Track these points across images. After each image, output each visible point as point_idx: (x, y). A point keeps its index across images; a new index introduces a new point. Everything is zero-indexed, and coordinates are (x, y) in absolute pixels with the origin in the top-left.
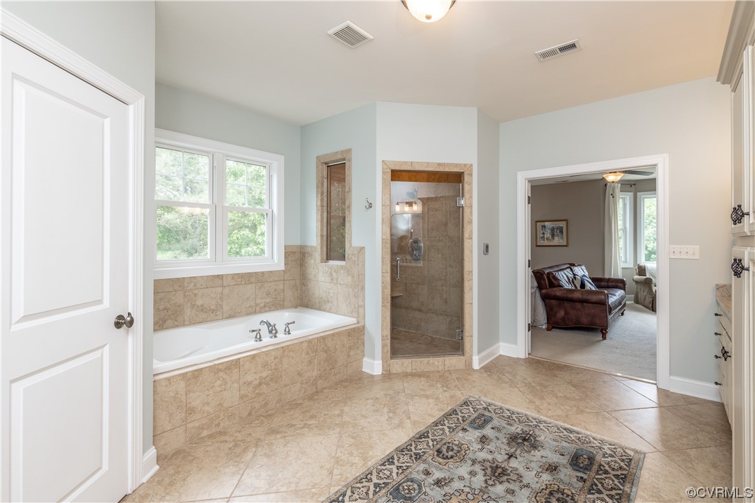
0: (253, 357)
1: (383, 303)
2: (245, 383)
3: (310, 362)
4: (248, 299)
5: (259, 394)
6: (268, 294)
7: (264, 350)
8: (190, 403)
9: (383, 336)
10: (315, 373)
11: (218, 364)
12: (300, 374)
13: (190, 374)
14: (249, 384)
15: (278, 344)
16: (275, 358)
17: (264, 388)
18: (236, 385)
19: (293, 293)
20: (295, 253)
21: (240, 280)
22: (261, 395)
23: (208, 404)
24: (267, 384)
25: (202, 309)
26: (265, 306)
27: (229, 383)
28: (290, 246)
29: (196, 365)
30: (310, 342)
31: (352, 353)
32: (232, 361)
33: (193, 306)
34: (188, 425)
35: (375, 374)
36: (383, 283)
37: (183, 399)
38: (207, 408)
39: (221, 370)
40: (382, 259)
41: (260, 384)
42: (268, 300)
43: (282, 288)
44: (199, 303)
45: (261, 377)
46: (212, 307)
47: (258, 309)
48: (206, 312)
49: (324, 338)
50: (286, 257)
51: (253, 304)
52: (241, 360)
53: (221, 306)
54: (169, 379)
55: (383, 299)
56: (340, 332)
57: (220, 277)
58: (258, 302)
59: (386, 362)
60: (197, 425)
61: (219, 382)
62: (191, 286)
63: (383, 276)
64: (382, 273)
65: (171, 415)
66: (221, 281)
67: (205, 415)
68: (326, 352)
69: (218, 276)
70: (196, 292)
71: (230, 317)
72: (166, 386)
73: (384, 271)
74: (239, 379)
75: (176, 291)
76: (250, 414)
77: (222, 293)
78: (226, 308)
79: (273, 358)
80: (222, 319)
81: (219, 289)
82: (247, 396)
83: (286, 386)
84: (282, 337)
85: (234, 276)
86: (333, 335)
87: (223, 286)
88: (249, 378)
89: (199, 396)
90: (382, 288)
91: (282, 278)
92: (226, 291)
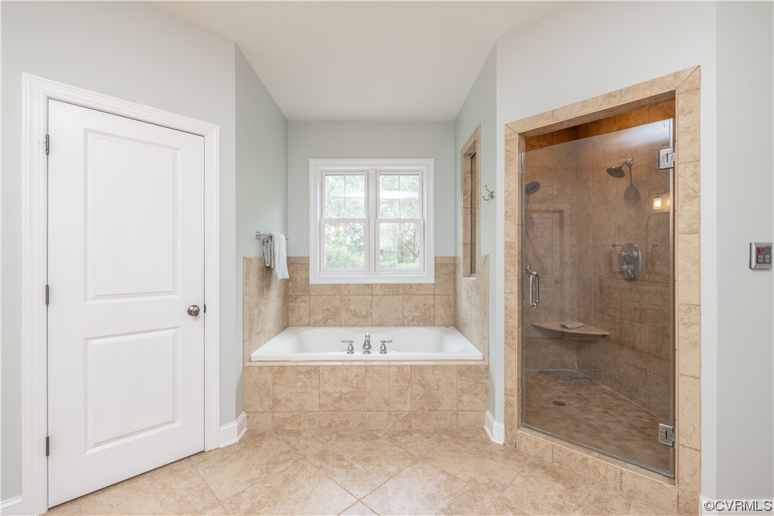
0: (333, 368)
1: (506, 339)
2: (324, 392)
3: (401, 393)
4: (395, 310)
5: (339, 410)
6: (417, 308)
7: (346, 364)
8: (276, 394)
9: (506, 389)
10: (408, 408)
11: (300, 366)
12: (387, 403)
13: (276, 368)
14: (329, 395)
15: (366, 361)
16: (357, 376)
17: (344, 405)
18: (315, 392)
19: (446, 310)
20: (447, 265)
21: (388, 290)
22: (341, 410)
23: (291, 400)
24: (347, 401)
25: (355, 314)
26: (413, 320)
27: (309, 387)
28: (441, 258)
29: (289, 361)
30: (400, 368)
31: (466, 398)
32: (312, 366)
33: (348, 310)
34: (275, 414)
35: (493, 440)
36: (506, 308)
37: (271, 388)
38: (290, 404)
39: (301, 372)
40: (505, 273)
41: (340, 399)
42: (416, 314)
43: (432, 303)
44: (352, 308)
45: (341, 392)
46: (363, 314)
47: (406, 321)
48: (358, 318)
49: (420, 368)
50: (436, 270)
51: (401, 316)
52: (321, 368)
53: (371, 313)
54: (260, 368)
55: (506, 332)
56: (445, 366)
57: (370, 286)
58: (406, 314)
59: (511, 430)
60: (282, 417)
61: (299, 384)
62: (346, 292)
63: (506, 298)
64: (505, 293)
65: (262, 399)
66: (370, 290)
67: (288, 410)
68: (423, 386)
69: (368, 285)
70: (350, 298)
71: (379, 325)
72: (258, 373)
73: (507, 291)
74: (319, 386)
75: (335, 295)
76: (329, 426)
77: (371, 301)
78: (375, 316)
79: (354, 375)
80: (372, 326)
81: (369, 298)
82: (326, 406)
83: (368, 410)
84: (375, 354)
85: (383, 286)
86: (434, 367)
87: (372, 295)
88: (329, 389)
89: (283, 391)
90: (505, 315)
91: (432, 293)
92: (375, 299)
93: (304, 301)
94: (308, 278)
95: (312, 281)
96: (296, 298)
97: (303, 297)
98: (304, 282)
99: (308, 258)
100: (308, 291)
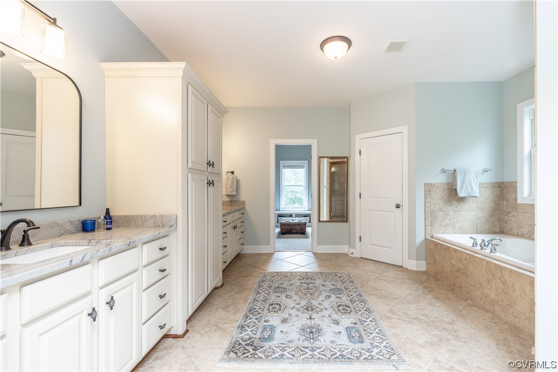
3: (489, 282)
12: (481, 285)
68: (503, 283)
93: (514, 216)
94: (517, 199)
95: (519, 201)
96: (508, 213)
97: (513, 213)
98: (514, 201)
99: (517, 182)
100: (517, 208)
